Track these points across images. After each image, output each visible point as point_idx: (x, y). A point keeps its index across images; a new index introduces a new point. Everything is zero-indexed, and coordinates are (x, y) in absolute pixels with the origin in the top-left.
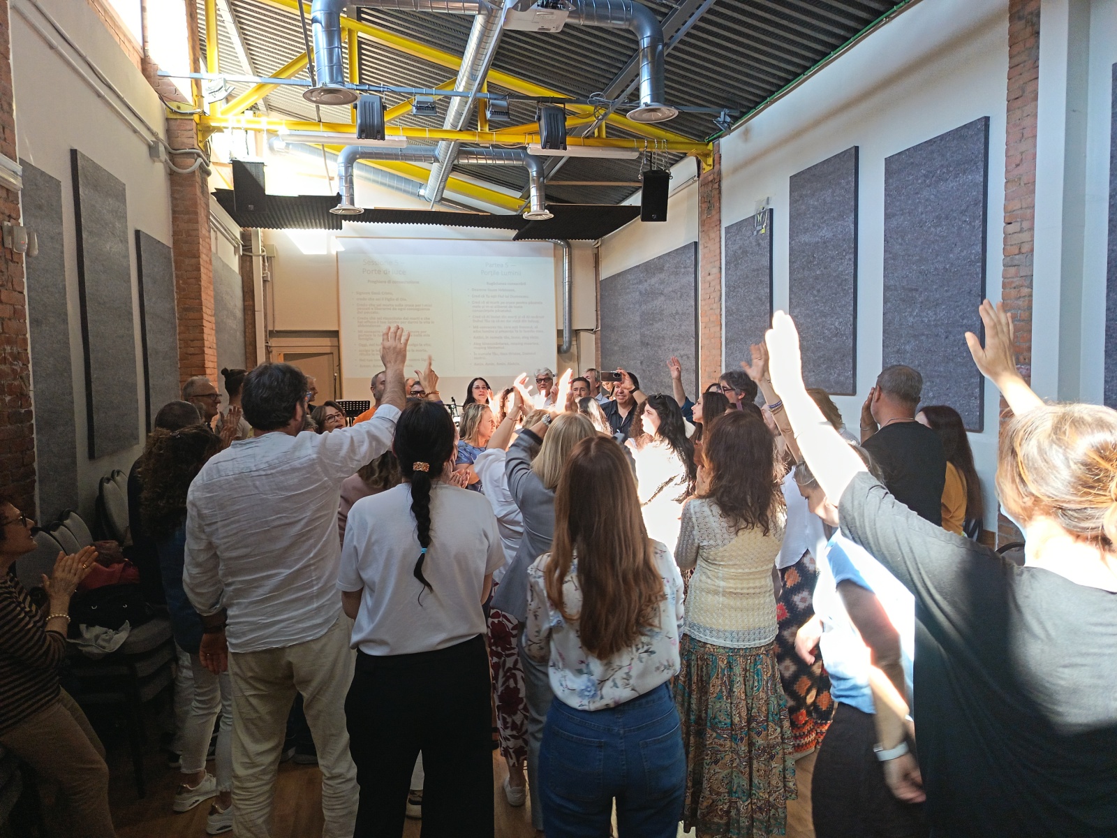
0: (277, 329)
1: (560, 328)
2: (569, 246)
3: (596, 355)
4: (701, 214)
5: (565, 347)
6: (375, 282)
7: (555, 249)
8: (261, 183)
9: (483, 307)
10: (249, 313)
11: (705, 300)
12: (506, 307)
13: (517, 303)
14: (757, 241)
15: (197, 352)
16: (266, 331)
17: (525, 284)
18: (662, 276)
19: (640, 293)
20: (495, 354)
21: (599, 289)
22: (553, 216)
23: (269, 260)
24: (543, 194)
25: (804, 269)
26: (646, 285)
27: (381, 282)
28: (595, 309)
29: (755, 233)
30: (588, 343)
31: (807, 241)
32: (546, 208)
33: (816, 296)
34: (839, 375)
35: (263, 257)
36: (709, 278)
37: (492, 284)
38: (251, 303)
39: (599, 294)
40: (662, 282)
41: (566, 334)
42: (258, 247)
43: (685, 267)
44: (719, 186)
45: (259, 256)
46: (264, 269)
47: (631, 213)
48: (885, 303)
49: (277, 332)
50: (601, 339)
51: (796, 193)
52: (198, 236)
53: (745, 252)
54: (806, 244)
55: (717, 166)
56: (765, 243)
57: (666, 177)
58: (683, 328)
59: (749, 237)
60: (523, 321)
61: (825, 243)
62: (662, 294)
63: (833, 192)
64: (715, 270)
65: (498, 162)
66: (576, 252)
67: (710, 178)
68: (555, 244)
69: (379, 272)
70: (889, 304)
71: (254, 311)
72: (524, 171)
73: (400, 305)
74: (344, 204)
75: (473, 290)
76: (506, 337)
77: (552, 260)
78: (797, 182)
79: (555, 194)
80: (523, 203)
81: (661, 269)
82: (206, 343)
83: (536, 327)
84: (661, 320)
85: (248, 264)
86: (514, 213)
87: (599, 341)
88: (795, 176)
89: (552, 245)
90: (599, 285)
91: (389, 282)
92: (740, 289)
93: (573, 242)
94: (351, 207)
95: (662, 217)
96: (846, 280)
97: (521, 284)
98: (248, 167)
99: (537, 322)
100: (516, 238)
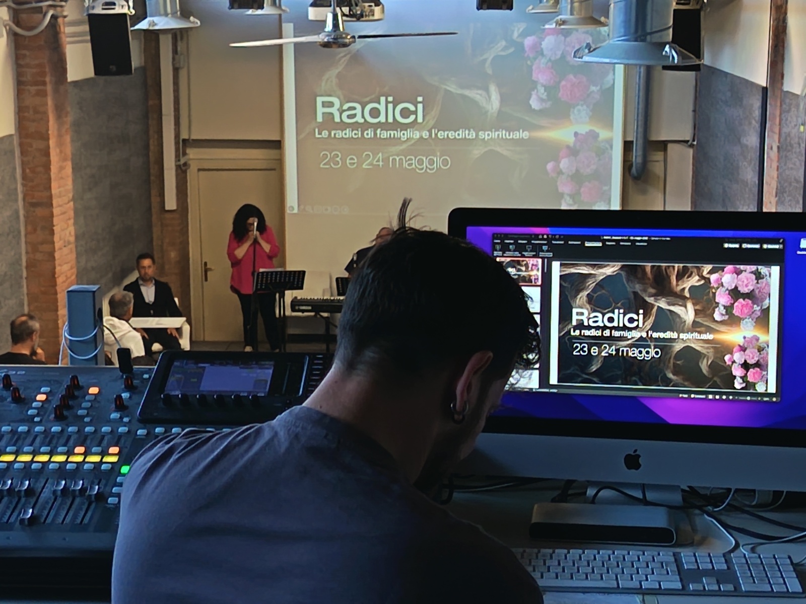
0: (193, 137)
1: (629, 139)
3: (692, 183)
10: (155, 116)
16: (177, 141)
18: (740, 112)
26: (730, 113)
28: (691, 108)
30: (681, 163)
38: (158, 102)
39: (698, 84)
40: (740, 122)
41: (638, 149)
46: (175, 52)
49: (195, 141)
53: (791, 145)
62: (739, 140)
71: (160, 115)
87: (695, 163)
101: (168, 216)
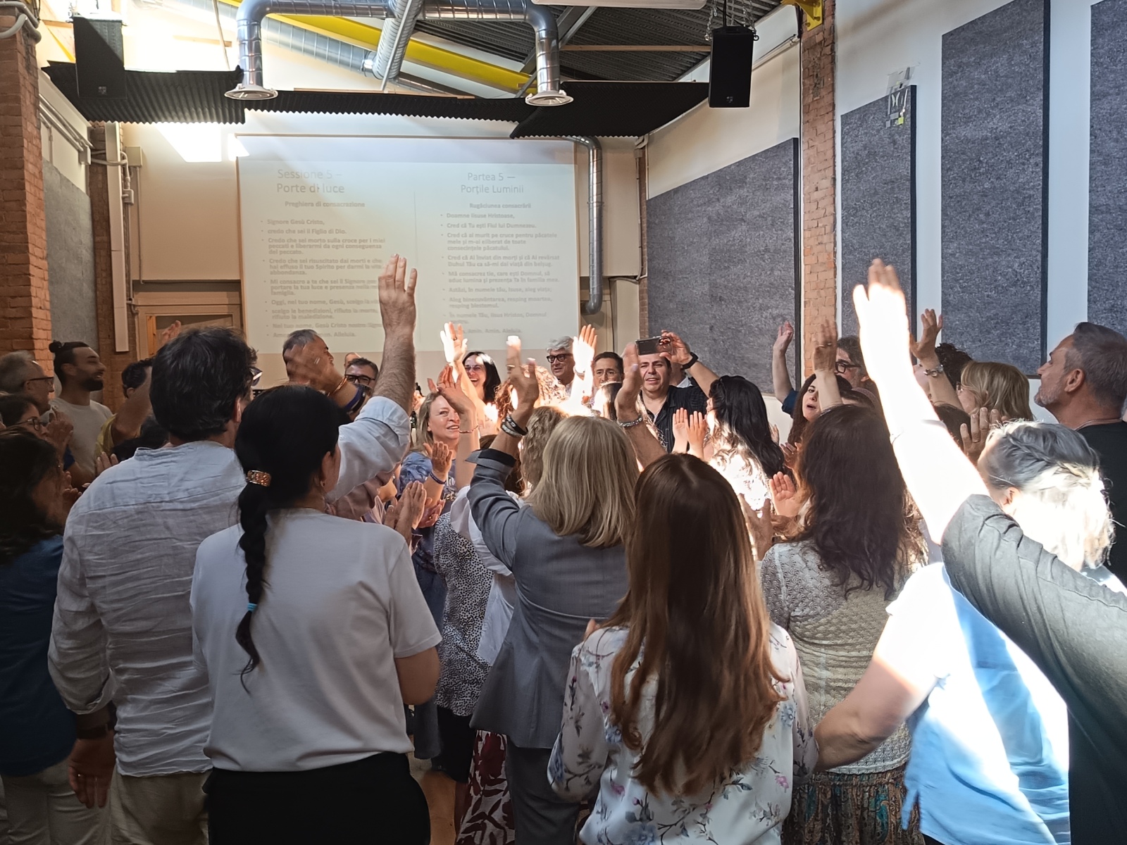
0: (144, 278)
1: (585, 274)
2: (599, 147)
3: (642, 316)
4: (804, 94)
5: (592, 304)
6: (296, 205)
7: (576, 151)
8: (118, 53)
9: (465, 242)
10: (103, 253)
11: (809, 229)
12: (500, 242)
13: (517, 236)
14: (891, 136)
15: (19, 315)
16: (128, 282)
17: (529, 206)
18: (744, 192)
19: (709, 218)
20: (482, 315)
21: (645, 213)
22: (572, 99)
23: (133, 170)
24: (557, 65)
25: (964, 181)
26: (718, 206)
27: (306, 204)
28: (638, 244)
29: (888, 124)
30: (629, 298)
31: (969, 136)
32: (561, 87)
33: (983, 223)
34: (1019, 346)
35: (124, 167)
36: (816, 195)
37: (478, 207)
38: (105, 238)
39: (645, 220)
40: (743, 202)
41: (594, 285)
42: (115, 150)
43: (779, 179)
44: (833, 50)
45: (117, 165)
46: (125, 186)
47: (695, 93)
48: (1091, 232)
49: (146, 282)
50: (649, 291)
51: (952, 62)
52: (21, 136)
53: (872, 155)
54: (968, 141)
55: (829, 20)
56: (904, 140)
57: (750, 37)
58: (776, 273)
59: (878, 131)
60: (526, 264)
61: (997, 139)
62: (742, 220)
63: (1010, 59)
64: (827, 183)
65: (486, 16)
66: (609, 156)
67: (819, 38)
68: (577, 143)
69: (303, 188)
70: (1098, 235)
71: (109, 250)
72: (527, 30)
73: (335, 240)
74: (248, 84)
75: (449, 216)
76: (500, 290)
77: (571, 168)
78: (954, 44)
79: (577, 65)
80: (525, 79)
81: (742, 182)
82: (34, 301)
83: (548, 274)
84: (742, 261)
85: (100, 177)
86: (512, 96)
87: (645, 295)
88: (951, 34)
89: (573, 144)
90: (645, 207)
91: (318, 204)
92: (864, 213)
93: (606, 140)
94: (258, 88)
95: (743, 101)
96: (1030, 196)
97: (524, 206)
98: (97, 27)
99: (549, 265)
100: (515, 135)
101: (118, 358)
